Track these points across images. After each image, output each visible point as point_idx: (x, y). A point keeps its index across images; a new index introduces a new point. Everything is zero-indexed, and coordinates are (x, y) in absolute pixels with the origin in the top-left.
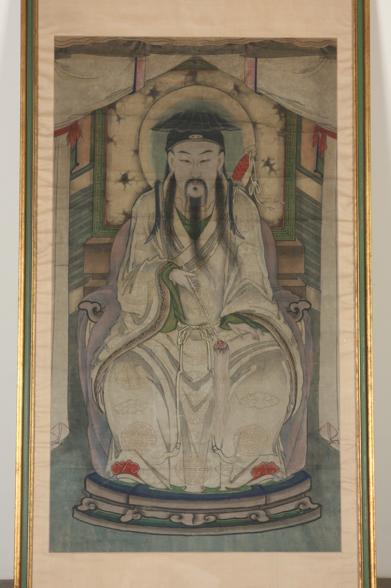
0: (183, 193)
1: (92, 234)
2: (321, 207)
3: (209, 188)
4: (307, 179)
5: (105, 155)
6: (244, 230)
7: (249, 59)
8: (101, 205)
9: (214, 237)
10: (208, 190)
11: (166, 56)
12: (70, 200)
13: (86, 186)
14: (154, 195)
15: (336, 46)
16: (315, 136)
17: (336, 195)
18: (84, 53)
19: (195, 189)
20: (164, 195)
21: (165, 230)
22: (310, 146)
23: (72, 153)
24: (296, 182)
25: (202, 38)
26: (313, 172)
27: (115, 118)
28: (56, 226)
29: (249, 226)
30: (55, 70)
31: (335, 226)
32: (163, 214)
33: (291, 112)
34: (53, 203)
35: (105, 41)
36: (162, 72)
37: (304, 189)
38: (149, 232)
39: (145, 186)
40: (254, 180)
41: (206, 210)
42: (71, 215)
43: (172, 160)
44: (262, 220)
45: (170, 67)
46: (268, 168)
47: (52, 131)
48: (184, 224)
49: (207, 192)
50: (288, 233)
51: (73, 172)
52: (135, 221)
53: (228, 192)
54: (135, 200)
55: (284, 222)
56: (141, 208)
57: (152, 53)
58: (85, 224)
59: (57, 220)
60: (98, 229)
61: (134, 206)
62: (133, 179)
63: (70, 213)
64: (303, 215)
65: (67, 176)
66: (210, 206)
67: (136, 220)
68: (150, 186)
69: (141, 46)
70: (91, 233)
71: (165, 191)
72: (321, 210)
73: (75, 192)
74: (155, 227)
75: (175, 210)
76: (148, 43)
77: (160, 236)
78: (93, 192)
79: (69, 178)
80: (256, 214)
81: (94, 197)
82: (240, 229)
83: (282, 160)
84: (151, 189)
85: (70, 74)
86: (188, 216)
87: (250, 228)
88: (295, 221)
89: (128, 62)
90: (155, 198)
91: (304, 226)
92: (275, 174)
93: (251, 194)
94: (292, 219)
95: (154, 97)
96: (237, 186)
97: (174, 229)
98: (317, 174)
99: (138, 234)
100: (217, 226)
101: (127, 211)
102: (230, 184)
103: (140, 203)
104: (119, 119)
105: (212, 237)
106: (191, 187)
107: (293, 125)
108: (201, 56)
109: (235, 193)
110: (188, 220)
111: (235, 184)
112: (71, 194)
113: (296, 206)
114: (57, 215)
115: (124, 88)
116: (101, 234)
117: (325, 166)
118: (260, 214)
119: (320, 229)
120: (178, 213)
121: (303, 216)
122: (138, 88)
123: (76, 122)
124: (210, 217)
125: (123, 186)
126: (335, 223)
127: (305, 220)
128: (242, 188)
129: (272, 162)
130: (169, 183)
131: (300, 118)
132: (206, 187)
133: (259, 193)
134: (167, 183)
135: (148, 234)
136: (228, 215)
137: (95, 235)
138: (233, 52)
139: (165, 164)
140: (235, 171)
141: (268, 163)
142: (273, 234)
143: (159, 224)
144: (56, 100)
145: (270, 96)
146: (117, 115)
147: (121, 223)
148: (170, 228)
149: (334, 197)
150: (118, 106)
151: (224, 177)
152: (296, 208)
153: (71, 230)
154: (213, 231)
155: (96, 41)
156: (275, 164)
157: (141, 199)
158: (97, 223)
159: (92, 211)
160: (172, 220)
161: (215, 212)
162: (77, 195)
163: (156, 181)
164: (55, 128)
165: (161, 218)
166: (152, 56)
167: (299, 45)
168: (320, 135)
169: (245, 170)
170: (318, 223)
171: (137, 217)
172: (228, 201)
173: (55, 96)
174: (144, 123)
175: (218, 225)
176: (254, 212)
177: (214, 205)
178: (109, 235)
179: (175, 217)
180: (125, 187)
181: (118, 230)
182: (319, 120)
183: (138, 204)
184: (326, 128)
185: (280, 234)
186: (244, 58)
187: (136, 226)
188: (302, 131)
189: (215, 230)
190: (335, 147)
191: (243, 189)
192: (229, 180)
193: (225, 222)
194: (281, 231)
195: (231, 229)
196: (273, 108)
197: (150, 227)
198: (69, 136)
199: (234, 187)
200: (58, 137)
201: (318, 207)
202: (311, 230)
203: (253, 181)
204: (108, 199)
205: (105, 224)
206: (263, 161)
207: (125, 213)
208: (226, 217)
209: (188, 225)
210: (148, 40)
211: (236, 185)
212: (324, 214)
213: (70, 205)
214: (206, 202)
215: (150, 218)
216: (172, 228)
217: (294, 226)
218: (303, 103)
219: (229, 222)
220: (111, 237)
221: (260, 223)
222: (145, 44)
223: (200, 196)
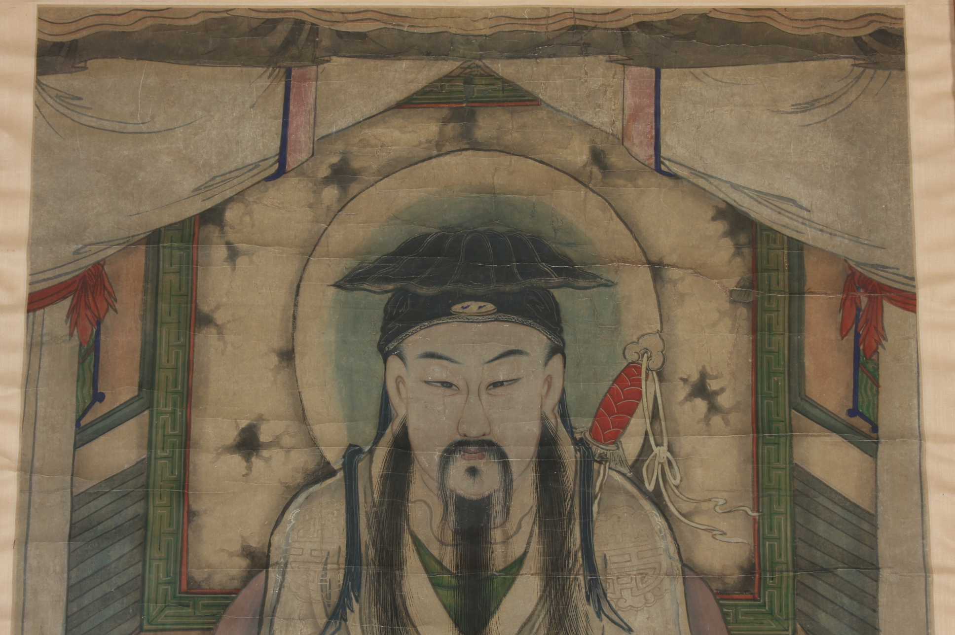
0: (434, 485)
1: (142, 620)
2: (875, 526)
3: (515, 470)
4: (828, 439)
5: (189, 366)
6: (629, 602)
7: (634, 70)
8: (170, 525)
9: (533, 626)
10: (515, 476)
11: (380, 63)
12: (72, 511)
13: (126, 466)
14: (341, 494)
15: (902, 30)
16: (847, 304)
17: (921, 488)
18: (129, 57)
19: (473, 472)
20: (373, 493)
21: (376, 605)
22: (833, 334)
23: (82, 360)
24: (791, 447)
25: (492, 10)
26: (844, 416)
27: (220, 252)
28: (24, 595)
29: (647, 589)
30: (37, 106)
31: (923, 586)
32: (368, 552)
33: (771, 229)
34: (19, 521)
35: (193, 22)
36: (369, 110)
37: (817, 471)
38: (326, 611)
39: (312, 466)
40: (659, 441)
41: (508, 539)
42: (74, 561)
43: (399, 380)
44: (686, 569)
45: (394, 96)
46: (701, 405)
47: (22, 292)
48: (436, 585)
49: (511, 481)
50: (771, 613)
51: (84, 422)
52: (280, 578)
53: (578, 480)
54: (281, 508)
55: (757, 575)
56: (301, 533)
57: (336, 54)
58: (118, 588)
59: (28, 575)
60: (160, 605)
61: (279, 528)
62: (275, 443)
63: (70, 553)
64: (818, 554)
65: (67, 434)
66: (519, 526)
67: (284, 574)
68: (328, 463)
69: (304, 36)
70: (138, 618)
71: (376, 480)
72: (874, 536)
73: (88, 487)
74: (344, 594)
75: (407, 539)
76: (324, 25)
77: (358, 625)
78: (146, 486)
79: (73, 442)
80: (667, 550)
81: (151, 499)
82: (618, 599)
83: (746, 379)
84: (333, 473)
85: (84, 120)
86: (448, 558)
87: (650, 596)
88: (795, 572)
89: (264, 82)
90: (344, 501)
91: (822, 587)
92: (727, 422)
93: (650, 487)
94: (784, 567)
95: (344, 189)
96: (606, 461)
97: (404, 603)
98: (857, 421)
99: (290, 619)
100: (544, 591)
101: (254, 543)
102: (583, 456)
103: (296, 519)
104: (233, 254)
105: (528, 627)
106: (459, 466)
107: (778, 270)
108: (487, 62)
109: (598, 484)
110: (449, 572)
111: (600, 456)
112: (76, 491)
113: (794, 523)
114: (29, 561)
115: (249, 161)
116: (169, 621)
117: (882, 396)
118: (682, 550)
119: (875, 598)
120: (418, 551)
121: (819, 557)
122: (292, 161)
123: (98, 267)
124: (519, 562)
125: (245, 464)
126: (923, 579)
127: (826, 570)
128: (622, 469)
129: (713, 385)
130: (390, 453)
131: (797, 248)
132: (505, 466)
133: (677, 482)
134: (382, 453)
135: (322, 621)
136: (580, 554)
137: (150, 623)
138: (585, 49)
139: (376, 394)
140: (597, 415)
141: (700, 390)
142: (725, 615)
143: (357, 587)
144: (38, 200)
145: (702, 182)
146: (228, 244)
147: (236, 584)
148: (394, 600)
149: (917, 496)
150: (230, 215)
151: (563, 433)
152: (793, 532)
153: (74, 608)
154: (530, 608)
155: (167, 22)
156: (722, 390)
157: (300, 507)
158: (158, 584)
159: (143, 544)
160: (397, 573)
161: (536, 547)
162: (94, 494)
163: (348, 449)
164: (31, 284)
165: (364, 567)
166: (337, 62)
167: (787, 28)
168: (864, 301)
169: (631, 411)
170: (868, 580)
171: (286, 565)
172: (577, 510)
173: (35, 186)
174: (312, 268)
175: (545, 587)
176: (662, 544)
177: (534, 523)
178: (193, 624)
179: (409, 561)
180: (249, 468)
181: (225, 607)
182: (857, 254)
183: (290, 522)
184: (879, 277)
185: (746, 614)
186: (619, 68)
187: (284, 591)
188: (806, 288)
189: (537, 604)
190: (912, 337)
191: (625, 470)
192: (579, 443)
193: (568, 579)
194: (751, 606)
195: (588, 600)
196: (714, 219)
197: (329, 597)
198: (73, 310)
199: (596, 466)
200: (39, 313)
201: (866, 526)
202: (846, 601)
203: (657, 445)
204: (194, 507)
205: (184, 587)
206: (685, 381)
207: (248, 553)
208: (571, 561)
209: (449, 587)
210: (324, 17)
211: (603, 460)
212: (886, 550)
213: (72, 526)
214: (508, 513)
215: (329, 566)
216: (399, 601)
217: (791, 590)
218: (805, 203)
219: (581, 577)
220: (203, 629)
221: (681, 581)
222: (315, 30)
223: (487, 493)
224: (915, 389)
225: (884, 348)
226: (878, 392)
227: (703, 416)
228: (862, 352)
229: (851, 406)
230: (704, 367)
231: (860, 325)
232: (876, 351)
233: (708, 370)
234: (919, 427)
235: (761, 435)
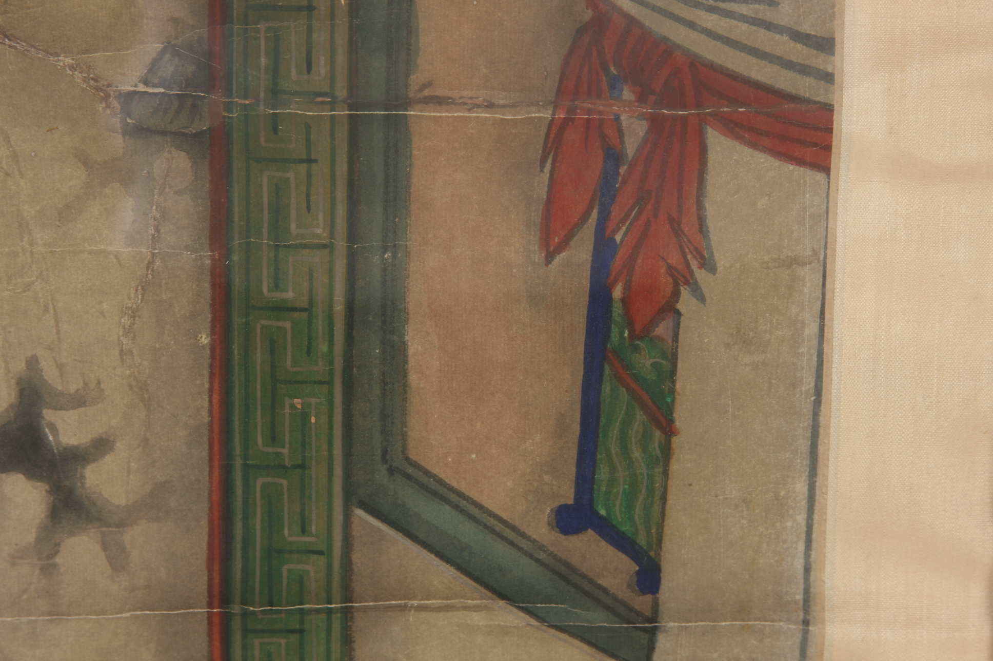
46: (24, 496)
98: (587, 551)
141: (18, 445)
168: (634, 131)
224: (804, 446)
225: (701, 298)
226: (667, 452)
227: (31, 537)
228: (617, 310)
229: (568, 495)
230: (32, 363)
231: (616, 212)
232: (670, 308)
233: (49, 372)
234: (807, 570)
235: (236, 609)
